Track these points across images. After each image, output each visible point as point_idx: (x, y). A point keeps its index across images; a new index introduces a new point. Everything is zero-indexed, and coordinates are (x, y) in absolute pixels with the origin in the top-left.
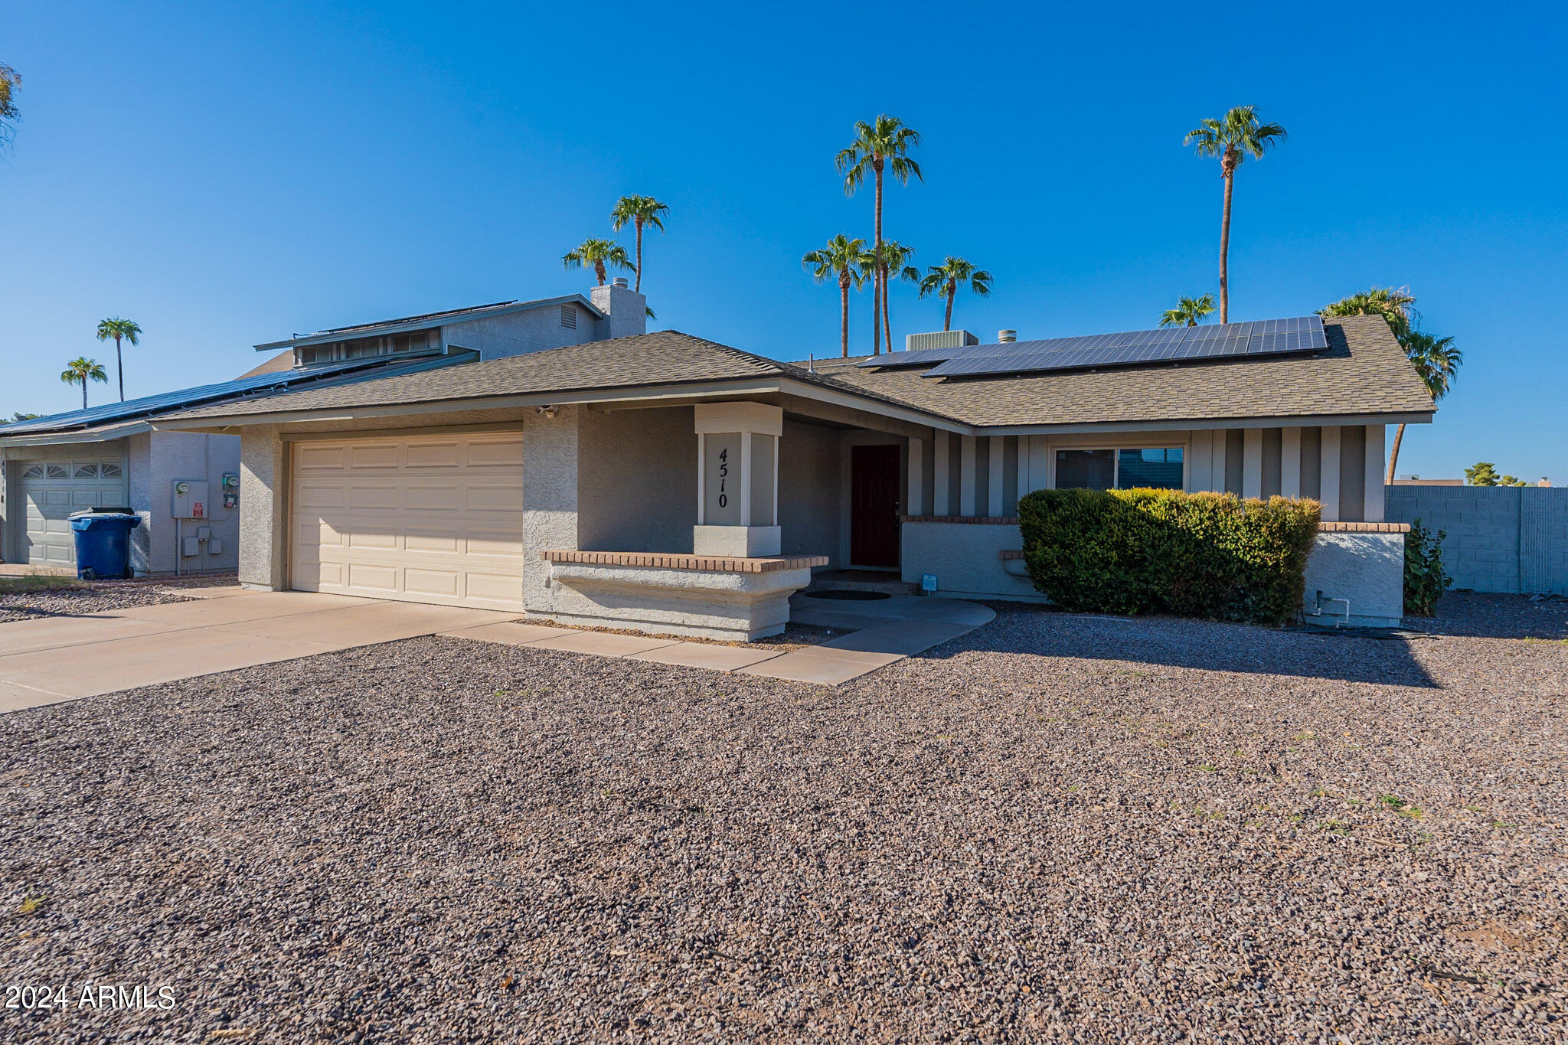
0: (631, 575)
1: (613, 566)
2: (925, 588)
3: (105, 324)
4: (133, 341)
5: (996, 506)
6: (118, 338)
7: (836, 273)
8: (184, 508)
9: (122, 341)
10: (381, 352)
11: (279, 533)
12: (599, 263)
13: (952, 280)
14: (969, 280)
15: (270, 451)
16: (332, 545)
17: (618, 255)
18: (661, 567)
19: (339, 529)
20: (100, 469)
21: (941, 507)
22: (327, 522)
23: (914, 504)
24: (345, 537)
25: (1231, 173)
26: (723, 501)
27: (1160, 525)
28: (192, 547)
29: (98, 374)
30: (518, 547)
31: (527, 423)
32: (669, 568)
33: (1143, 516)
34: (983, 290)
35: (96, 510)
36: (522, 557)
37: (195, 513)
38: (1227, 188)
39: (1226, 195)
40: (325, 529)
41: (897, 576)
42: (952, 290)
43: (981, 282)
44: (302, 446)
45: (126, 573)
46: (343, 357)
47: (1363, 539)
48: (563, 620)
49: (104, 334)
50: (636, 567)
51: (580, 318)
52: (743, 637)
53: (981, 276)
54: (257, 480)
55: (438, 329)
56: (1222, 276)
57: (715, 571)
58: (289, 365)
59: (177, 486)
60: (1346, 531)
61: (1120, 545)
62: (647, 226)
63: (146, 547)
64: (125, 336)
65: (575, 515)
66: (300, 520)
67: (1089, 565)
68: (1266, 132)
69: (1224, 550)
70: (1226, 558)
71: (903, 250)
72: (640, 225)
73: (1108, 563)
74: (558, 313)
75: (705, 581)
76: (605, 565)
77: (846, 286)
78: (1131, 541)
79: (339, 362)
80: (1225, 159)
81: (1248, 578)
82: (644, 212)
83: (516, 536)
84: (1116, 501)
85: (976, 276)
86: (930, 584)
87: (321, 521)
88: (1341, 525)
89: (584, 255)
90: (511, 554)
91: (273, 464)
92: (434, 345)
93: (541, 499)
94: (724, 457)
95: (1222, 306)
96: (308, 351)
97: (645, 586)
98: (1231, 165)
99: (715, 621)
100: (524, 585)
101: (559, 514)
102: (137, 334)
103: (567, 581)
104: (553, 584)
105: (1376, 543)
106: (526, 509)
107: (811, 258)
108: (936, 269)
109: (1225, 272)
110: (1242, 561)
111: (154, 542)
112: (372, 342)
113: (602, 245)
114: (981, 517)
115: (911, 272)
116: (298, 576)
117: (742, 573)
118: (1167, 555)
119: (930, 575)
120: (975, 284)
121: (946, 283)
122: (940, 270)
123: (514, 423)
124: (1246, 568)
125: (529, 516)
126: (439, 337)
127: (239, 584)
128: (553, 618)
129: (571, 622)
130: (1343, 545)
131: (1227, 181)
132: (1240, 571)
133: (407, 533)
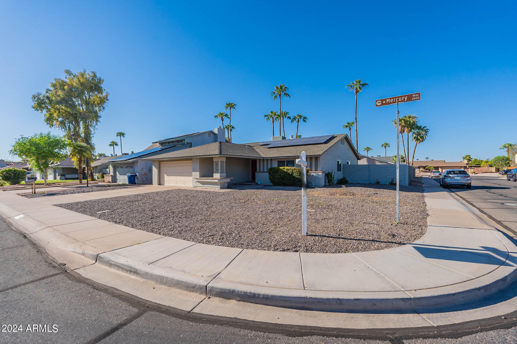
0: (205, 180)
1: (203, 179)
2: (258, 183)
3: (118, 133)
4: (124, 137)
5: (265, 170)
6: (121, 136)
7: (271, 119)
8: (143, 173)
9: (121, 137)
10: (174, 143)
11: (159, 176)
12: (222, 117)
13: (298, 119)
14: (302, 119)
15: (157, 164)
16: (166, 178)
17: (226, 115)
18: (209, 179)
19: (167, 175)
20: (129, 167)
21: (262, 170)
22: (166, 174)
23: (258, 170)
24: (168, 177)
25: (357, 94)
26: (217, 170)
27: (285, 172)
28: (144, 179)
29: (116, 145)
30: (192, 177)
31: (193, 160)
32: (210, 179)
33: (283, 171)
34: (305, 121)
35: (130, 173)
36: (192, 179)
37: (145, 174)
38: (356, 97)
39: (356, 99)
40: (165, 175)
41: (255, 182)
42: (298, 121)
43: (305, 119)
44: (162, 163)
45: (135, 183)
46: (168, 144)
47: (316, 174)
48: (198, 187)
49: (117, 135)
50: (206, 179)
51: (212, 135)
52: (219, 188)
53: (305, 118)
54: (155, 168)
55: (184, 139)
56: (355, 117)
57: (215, 179)
58: (158, 147)
59: (142, 169)
60: (314, 173)
61: (280, 175)
62: (232, 109)
63: (137, 179)
64: (122, 135)
65: (199, 172)
66: (162, 174)
67: (276, 179)
68: (364, 85)
69: (294, 176)
70: (294, 177)
71: (287, 113)
72: (230, 109)
73: (279, 178)
74: (207, 134)
75: (214, 181)
76: (202, 179)
77: (273, 122)
78: (281, 175)
79: (167, 145)
80: (355, 91)
81: (297, 180)
82: (231, 106)
83: (191, 176)
84: (280, 169)
85: (304, 118)
86: (259, 183)
87: (165, 174)
88: (315, 172)
89: (219, 116)
90: (190, 178)
91: (157, 166)
92: (184, 142)
93: (195, 170)
94: (217, 164)
95: (356, 124)
96: (162, 143)
97: (207, 182)
98: (356, 92)
99: (216, 186)
100: (193, 183)
101: (197, 172)
102: (124, 135)
103: (198, 182)
104: (196, 182)
105: (318, 174)
106: (193, 172)
107: (265, 116)
108: (294, 117)
109: (356, 116)
110: (296, 177)
111: (138, 178)
112: (173, 142)
113: (222, 113)
114: (264, 172)
115: (289, 118)
116: (161, 183)
117: (218, 179)
118: (287, 177)
119: (259, 181)
120: (303, 120)
121: (297, 120)
122: (296, 117)
123: (191, 159)
124: (297, 178)
125: (193, 173)
126: (185, 140)
127: (153, 184)
128: (196, 187)
129: (199, 187)
130: (314, 175)
131: (356, 96)
132: (296, 179)
133: (177, 176)
